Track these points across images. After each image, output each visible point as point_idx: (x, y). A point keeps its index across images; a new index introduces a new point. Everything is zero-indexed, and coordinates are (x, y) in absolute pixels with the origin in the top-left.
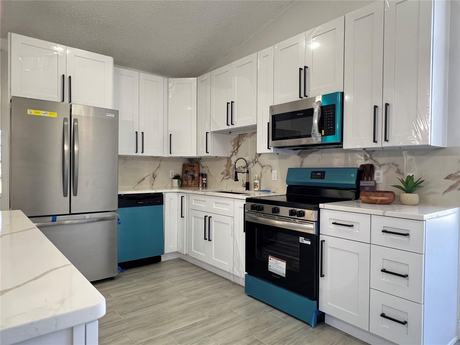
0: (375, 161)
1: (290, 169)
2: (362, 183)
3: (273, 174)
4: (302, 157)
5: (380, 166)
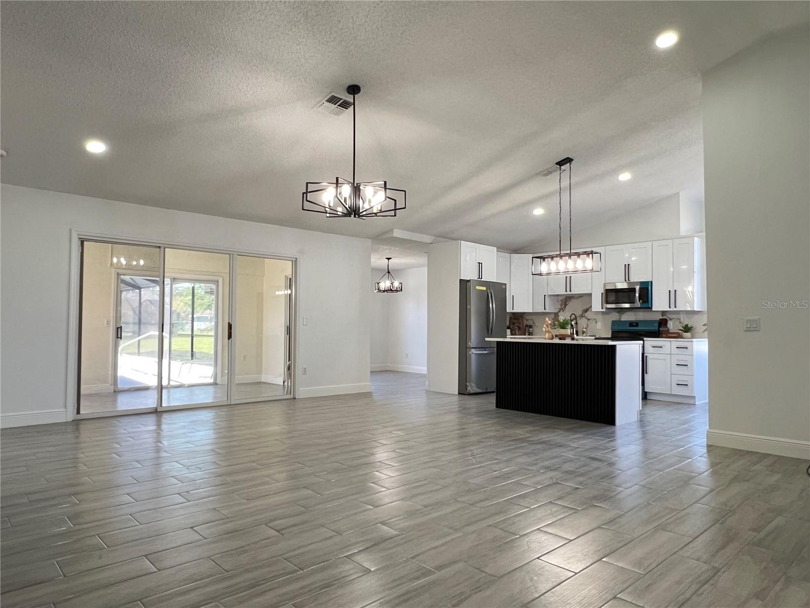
0: (668, 317)
1: (613, 321)
2: (661, 329)
3: (598, 325)
4: (620, 314)
5: (671, 320)
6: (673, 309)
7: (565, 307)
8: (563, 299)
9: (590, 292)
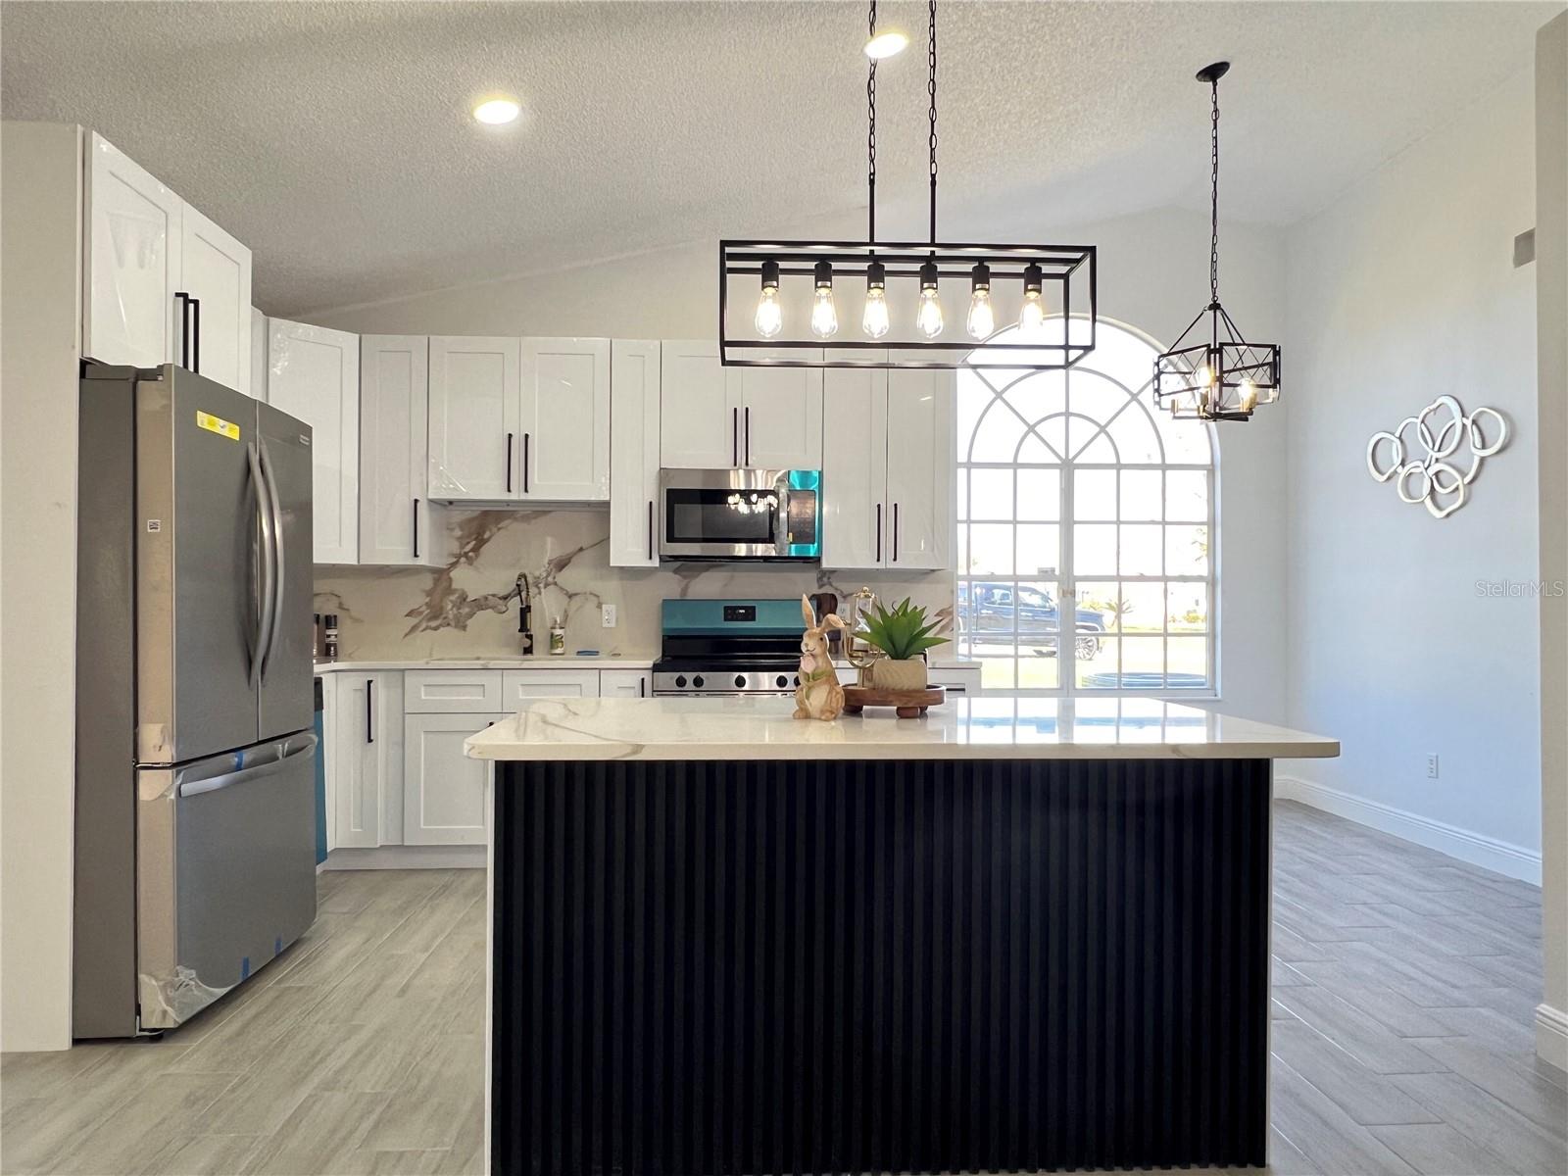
0: (836, 589)
1: (666, 602)
3: (604, 613)
4: (685, 577)
5: (845, 597)
6: (887, 563)
7: (476, 549)
8: (470, 520)
9: (605, 497)
